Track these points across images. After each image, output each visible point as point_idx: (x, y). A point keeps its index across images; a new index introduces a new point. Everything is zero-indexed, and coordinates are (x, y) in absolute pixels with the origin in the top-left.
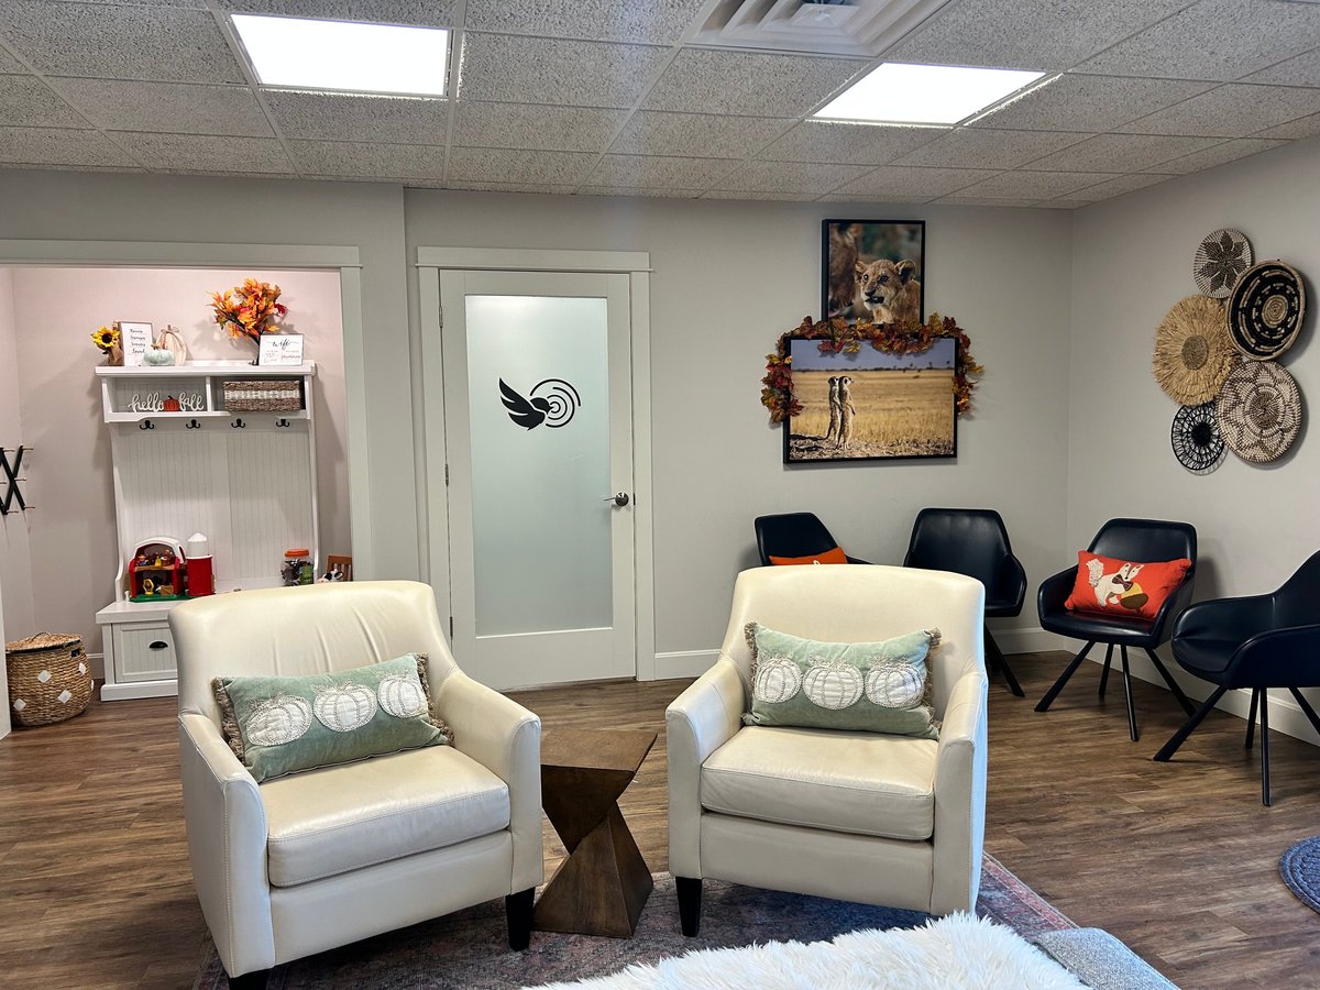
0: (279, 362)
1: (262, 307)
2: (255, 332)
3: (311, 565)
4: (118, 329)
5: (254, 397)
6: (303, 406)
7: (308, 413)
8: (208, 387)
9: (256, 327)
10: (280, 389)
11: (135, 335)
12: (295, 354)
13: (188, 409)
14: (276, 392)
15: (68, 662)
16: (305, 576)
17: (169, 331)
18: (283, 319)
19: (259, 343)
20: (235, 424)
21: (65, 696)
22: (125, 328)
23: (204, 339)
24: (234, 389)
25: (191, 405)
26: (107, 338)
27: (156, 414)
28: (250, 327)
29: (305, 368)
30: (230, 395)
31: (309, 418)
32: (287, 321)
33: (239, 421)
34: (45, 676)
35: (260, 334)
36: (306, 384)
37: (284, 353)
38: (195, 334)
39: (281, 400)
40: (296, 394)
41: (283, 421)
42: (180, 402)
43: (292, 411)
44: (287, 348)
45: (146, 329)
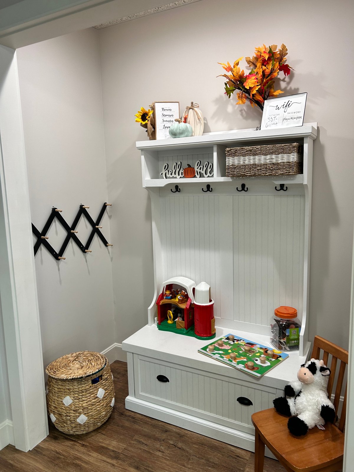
0: (279, 126)
1: (268, 71)
2: (259, 98)
3: (298, 326)
4: (153, 108)
5: (252, 162)
6: (301, 171)
7: (305, 178)
8: (215, 154)
9: (260, 92)
10: (276, 152)
11: (166, 113)
12: (296, 115)
13: (201, 176)
14: (274, 156)
15: (86, 390)
16: (292, 337)
17: (192, 107)
18: (289, 83)
19: (262, 108)
20: (240, 189)
21: (82, 419)
22: (158, 107)
23: (221, 113)
24: (234, 155)
25: (204, 172)
26: (144, 117)
27: (179, 180)
28: (254, 92)
29: (306, 129)
30: (230, 161)
31: (305, 182)
32: (293, 85)
33: (243, 186)
34: (68, 401)
35: (265, 99)
36: (306, 147)
37: (287, 116)
38: (212, 108)
39: (278, 164)
40: (293, 157)
41: (282, 186)
42: (196, 169)
43: (288, 175)
44: (289, 109)
45: (175, 107)
